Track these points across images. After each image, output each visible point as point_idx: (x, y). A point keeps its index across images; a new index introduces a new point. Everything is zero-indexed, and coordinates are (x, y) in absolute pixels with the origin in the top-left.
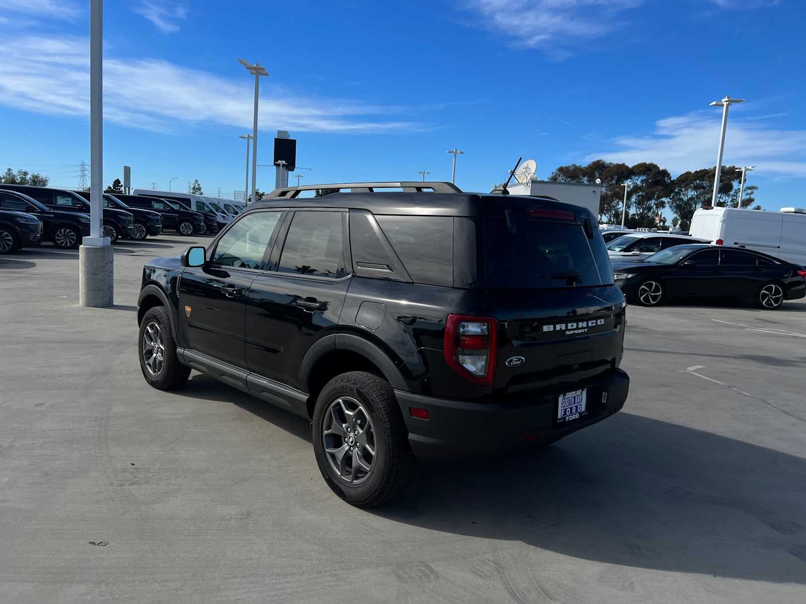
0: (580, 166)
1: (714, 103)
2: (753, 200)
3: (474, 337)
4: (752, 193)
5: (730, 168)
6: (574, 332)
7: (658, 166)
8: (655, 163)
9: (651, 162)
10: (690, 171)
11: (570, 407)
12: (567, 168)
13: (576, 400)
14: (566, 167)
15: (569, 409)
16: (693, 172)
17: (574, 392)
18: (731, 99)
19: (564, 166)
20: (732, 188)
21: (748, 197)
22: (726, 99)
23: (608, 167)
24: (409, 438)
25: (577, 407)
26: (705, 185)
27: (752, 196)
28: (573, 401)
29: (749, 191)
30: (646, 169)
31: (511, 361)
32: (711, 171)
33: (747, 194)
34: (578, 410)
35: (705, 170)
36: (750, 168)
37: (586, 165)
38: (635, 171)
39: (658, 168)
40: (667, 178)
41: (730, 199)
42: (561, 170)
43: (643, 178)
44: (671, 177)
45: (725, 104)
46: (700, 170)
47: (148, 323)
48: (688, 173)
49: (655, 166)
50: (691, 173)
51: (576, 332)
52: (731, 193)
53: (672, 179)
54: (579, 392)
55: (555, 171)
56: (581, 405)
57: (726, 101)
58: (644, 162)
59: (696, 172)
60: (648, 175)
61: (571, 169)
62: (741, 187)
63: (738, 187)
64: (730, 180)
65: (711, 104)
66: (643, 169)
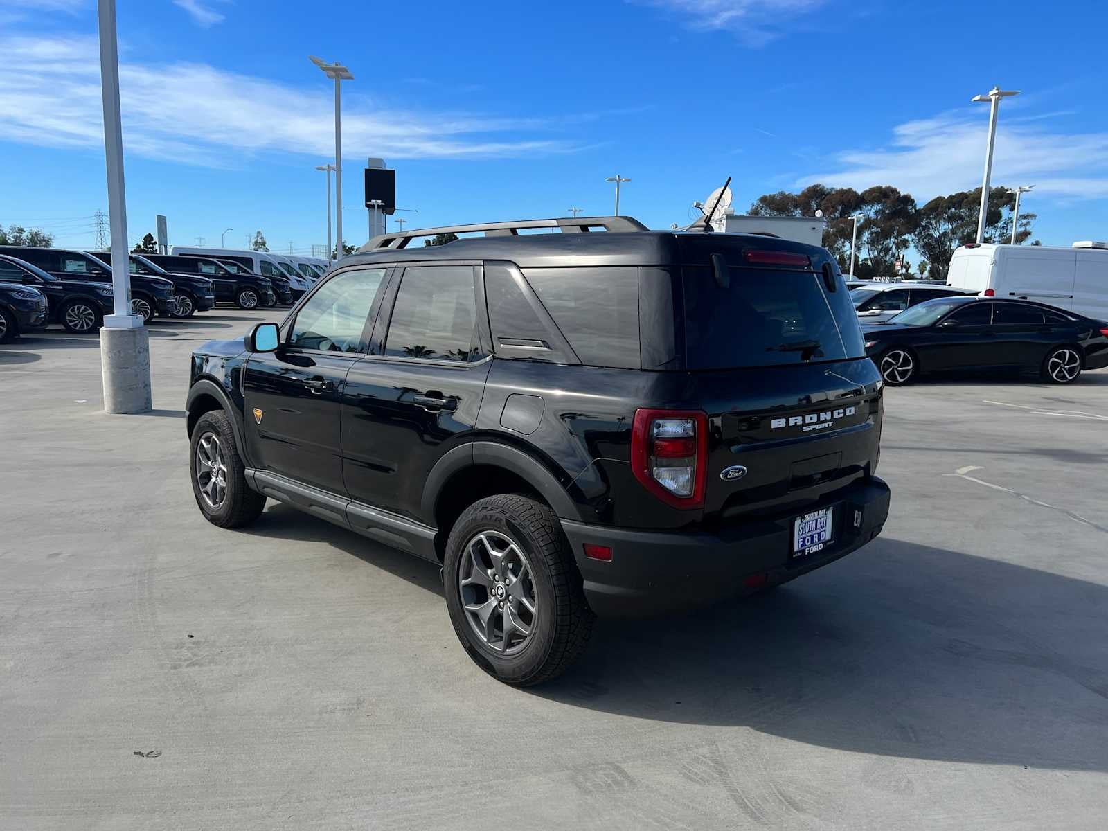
0: (789, 194)
1: (978, 98)
2: (1029, 234)
3: (674, 440)
4: (1028, 223)
5: (997, 189)
6: (815, 426)
7: (898, 190)
8: (893, 186)
9: (888, 185)
10: (943, 196)
11: (810, 534)
12: (772, 197)
13: (818, 523)
14: (770, 195)
15: (809, 538)
16: (946, 198)
17: (816, 513)
18: (1001, 91)
19: (768, 195)
20: (1001, 217)
21: (1022, 229)
22: (995, 91)
23: (829, 193)
24: (584, 587)
25: (819, 534)
26: (963, 214)
27: (1028, 228)
28: (814, 525)
29: (1024, 221)
30: (882, 195)
31: (728, 472)
32: (971, 194)
33: (1021, 226)
34: (822, 539)
35: (963, 193)
36: (1027, 188)
37: (799, 193)
38: (865, 198)
39: (899, 193)
40: (911, 207)
41: (998, 233)
42: (764, 200)
43: (878, 207)
44: (916, 205)
45: (993, 98)
46: (956, 195)
47: (202, 436)
48: (940, 199)
49: (894, 191)
50: (944, 198)
51: (817, 427)
52: (999, 224)
53: (917, 208)
54: (822, 512)
55: (755, 203)
56: (825, 531)
57: (995, 94)
58: (878, 185)
59: (951, 197)
60: (884, 203)
61: (778, 199)
62: (1014, 215)
63: (1010, 216)
64: (998, 206)
65: (973, 100)
66: (877, 194)
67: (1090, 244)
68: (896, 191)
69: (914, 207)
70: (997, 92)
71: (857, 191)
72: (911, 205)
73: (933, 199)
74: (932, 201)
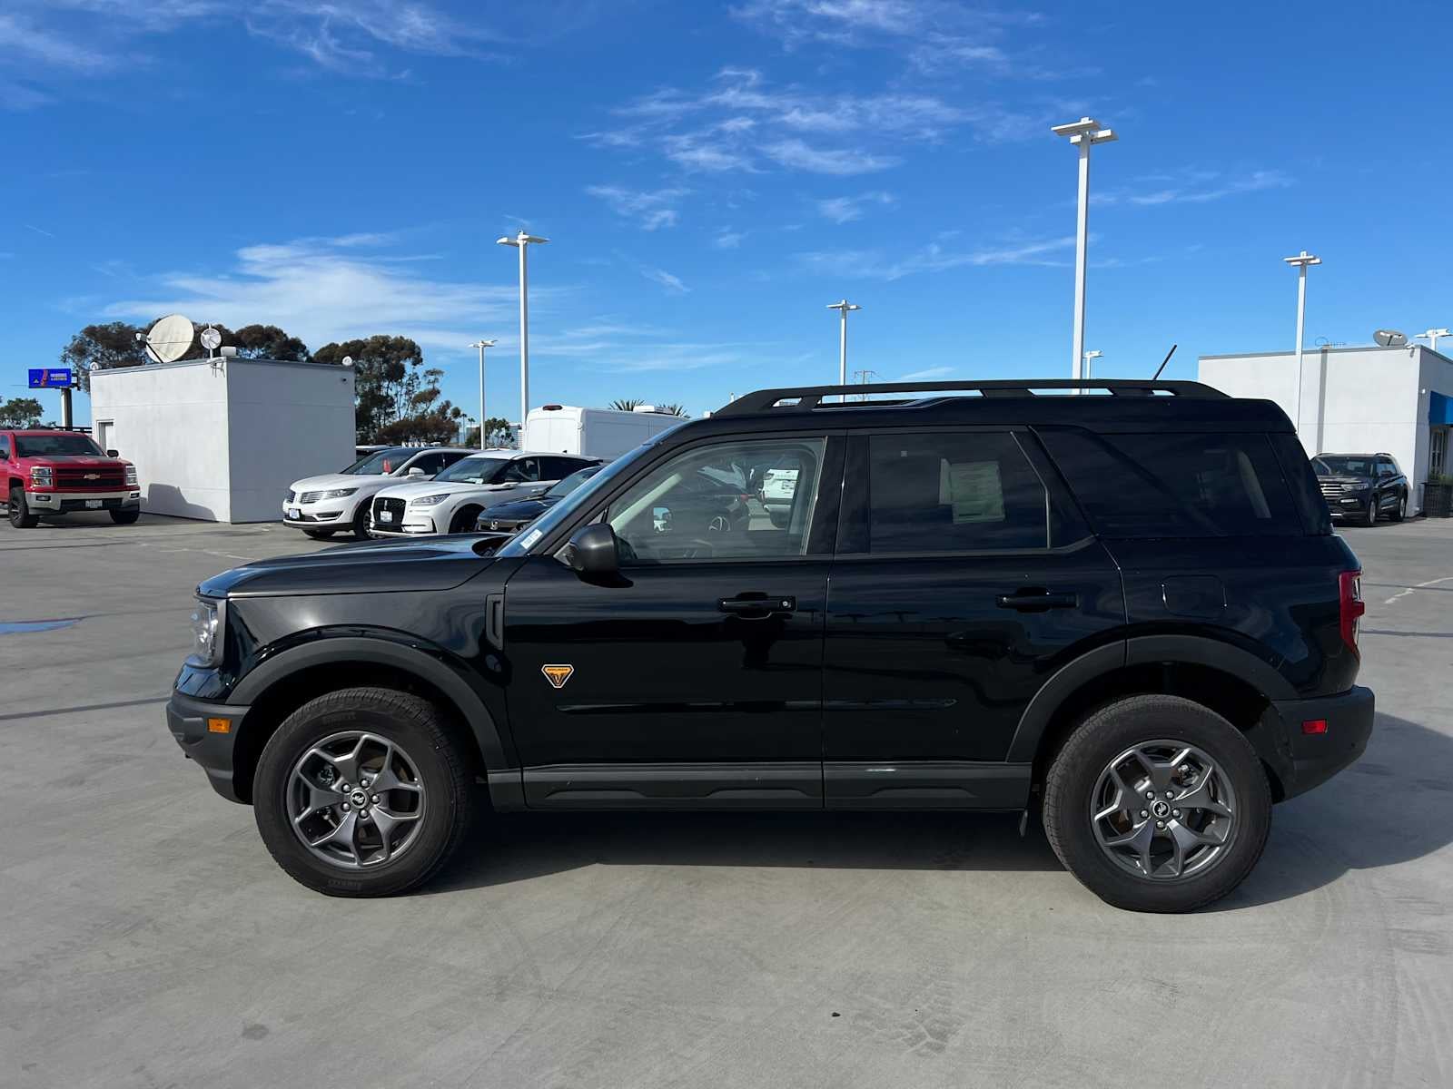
0: (130, 327)
1: (504, 240)
2: (439, 392)
4: (436, 380)
5: (396, 339)
7: (284, 332)
8: (278, 326)
9: (270, 325)
10: (336, 342)
12: (104, 329)
14: (100, 326)
16: (340, 345)
19: (97, 325)
20: (404, 372)
21: (431, 387)
26: (361, 366)
27: (437, 386)
29: (432, 378)
30: (263, 337)
32: (368, 343)
33: (429, 382)
35: (358, 341)
36: (489, 342)
38: (243, 338)
39: (285, 335)
40: (302, 354)
41: (404, 390)
42: (91, 331)
44: (308, 352)
46: (351, 342)
48: (333, 346)
49: (279, 333)
50: (337, 345)
52: (404, 380)
53: (310, 355)
55: (78, 335)
57: (524, 240)
58: (256, 323)
59: (346, 344)
60: (267, 347)
61: (114, 332)
62: (420, 369)
63: (415, 371)
64: (399, 359)
65: (498, 242)
66: (259, 336)
67: (652, 409)
68: (282, 332)
69: (306, 354)
70: (527, 237)
71: (231, 330)
72: (303, 351)
73: (325, 345)
74: (323, 349)
